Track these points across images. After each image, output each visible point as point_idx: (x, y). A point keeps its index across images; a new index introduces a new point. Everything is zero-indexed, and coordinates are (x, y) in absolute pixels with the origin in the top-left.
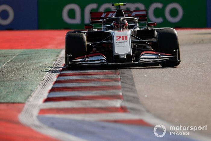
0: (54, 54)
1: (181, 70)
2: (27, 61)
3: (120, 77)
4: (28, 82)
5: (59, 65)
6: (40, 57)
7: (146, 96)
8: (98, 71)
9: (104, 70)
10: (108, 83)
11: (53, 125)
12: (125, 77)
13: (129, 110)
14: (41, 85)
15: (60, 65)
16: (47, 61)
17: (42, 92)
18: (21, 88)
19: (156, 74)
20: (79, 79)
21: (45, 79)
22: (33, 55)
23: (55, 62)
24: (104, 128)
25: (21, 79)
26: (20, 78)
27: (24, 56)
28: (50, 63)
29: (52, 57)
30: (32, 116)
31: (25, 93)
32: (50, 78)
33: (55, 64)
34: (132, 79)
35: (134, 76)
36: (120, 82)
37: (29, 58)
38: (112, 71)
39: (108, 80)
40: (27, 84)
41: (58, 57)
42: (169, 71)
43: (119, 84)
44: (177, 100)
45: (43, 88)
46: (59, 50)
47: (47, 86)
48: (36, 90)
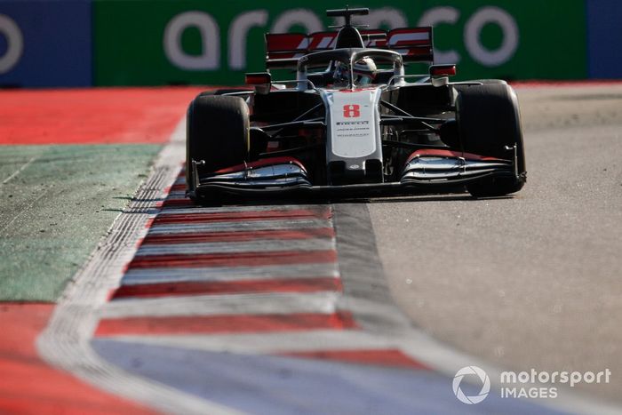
0: (141, 160)
1: (514, 204)
2: (62, 179)
3: (334, 224)
4: (66, 242)
5: (154, 189)
6: (98, 168)
7: (409, 281)
8: (269, 208)
9: (287, 206)
10: (299, 242)
11: (137, 366)
12: (349, 224)
13: (359, 322)
14: (103, 249)
15: (158, 189)
16: (121, 178)
17: (106, 269)
18: (45, 257)
19: (440, 216)
20: (215, 230)
21: (115, 231)
22: (79, 161)
23: (142, 182)
24: (285, 373)
25: (43, 231)
26: (42, 229)
27: (52, 163)
28: (128, 184)
29: (134, 167)
30: (75, 340)
31: (57, 273)
32: (128, 229)
33: (144, 187)
34: (369, 231)
35: (373, 223)
36: (334, 240)
37: (65, 172)
38: (309, 209)
39: (299, 235)
40: (63, 247)
41: (151, 168)
42: (476, 208)
43: (332, 244)
44: (502, 293)
45: (107, 259)
46: (155, 147)
47: (121, 253)
48: (87, 265)
